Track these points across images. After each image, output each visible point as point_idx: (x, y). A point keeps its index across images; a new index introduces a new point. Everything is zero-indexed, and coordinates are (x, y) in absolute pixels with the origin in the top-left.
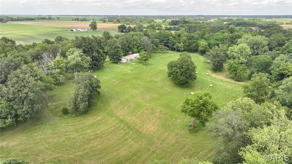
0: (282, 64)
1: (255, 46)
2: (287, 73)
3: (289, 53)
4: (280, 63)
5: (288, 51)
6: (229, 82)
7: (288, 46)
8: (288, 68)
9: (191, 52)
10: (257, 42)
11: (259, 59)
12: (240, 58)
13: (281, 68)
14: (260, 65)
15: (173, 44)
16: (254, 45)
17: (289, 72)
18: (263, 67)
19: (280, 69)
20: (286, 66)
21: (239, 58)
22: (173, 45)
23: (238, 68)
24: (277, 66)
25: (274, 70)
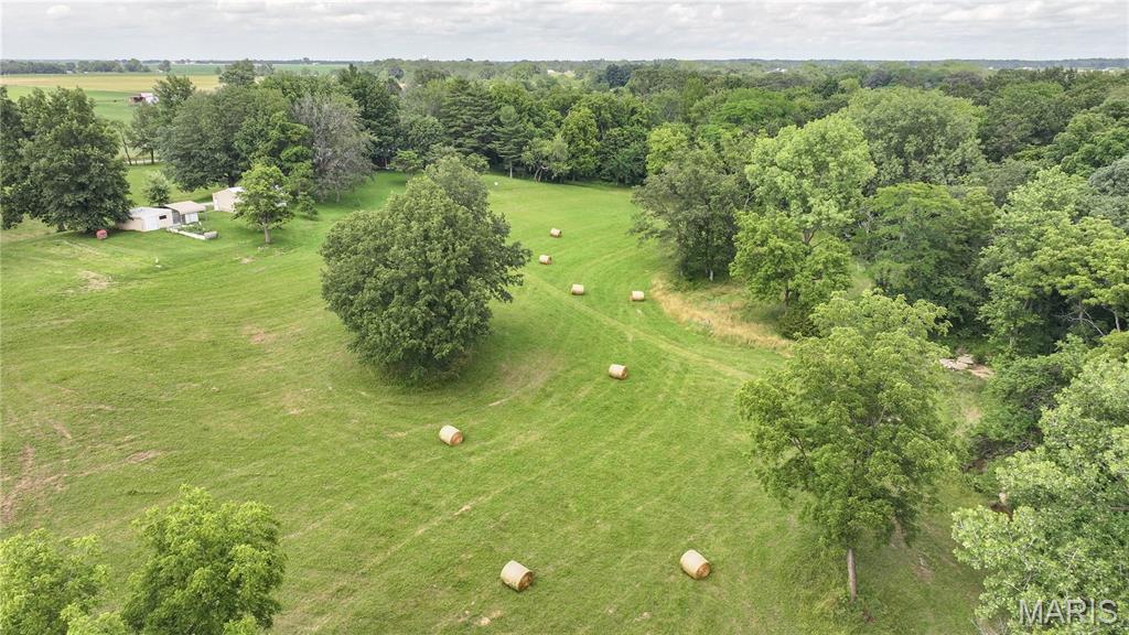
0: (1051, 232)
1: (911, 137)
2: (1085, 294)
3: (1097, 165)
4: (1039, 222)
5: (1090, 153)
6: (748, 345)
7: (1090, 128)
8: (1094, 255)
9: (618, 187)
10: (923, 119)
11: (916, 203)
12: (812, 201)
13: (1044, 257)
14: (926, 244)
15: (518, 143)
16: (905, 132)
17: (1101, 282)
18: (943, 255)
19: (1037, 261)
20: (1081, 241)
21: (804, 201)
22: (520, 147)
23: (796, 257)
24: (1019, 244)
25: (1004, 269)
